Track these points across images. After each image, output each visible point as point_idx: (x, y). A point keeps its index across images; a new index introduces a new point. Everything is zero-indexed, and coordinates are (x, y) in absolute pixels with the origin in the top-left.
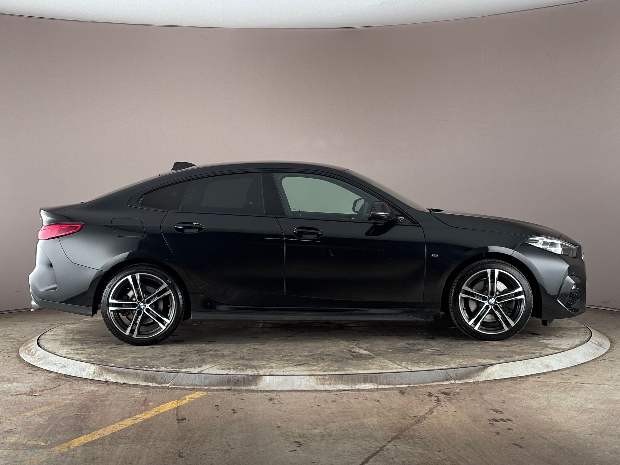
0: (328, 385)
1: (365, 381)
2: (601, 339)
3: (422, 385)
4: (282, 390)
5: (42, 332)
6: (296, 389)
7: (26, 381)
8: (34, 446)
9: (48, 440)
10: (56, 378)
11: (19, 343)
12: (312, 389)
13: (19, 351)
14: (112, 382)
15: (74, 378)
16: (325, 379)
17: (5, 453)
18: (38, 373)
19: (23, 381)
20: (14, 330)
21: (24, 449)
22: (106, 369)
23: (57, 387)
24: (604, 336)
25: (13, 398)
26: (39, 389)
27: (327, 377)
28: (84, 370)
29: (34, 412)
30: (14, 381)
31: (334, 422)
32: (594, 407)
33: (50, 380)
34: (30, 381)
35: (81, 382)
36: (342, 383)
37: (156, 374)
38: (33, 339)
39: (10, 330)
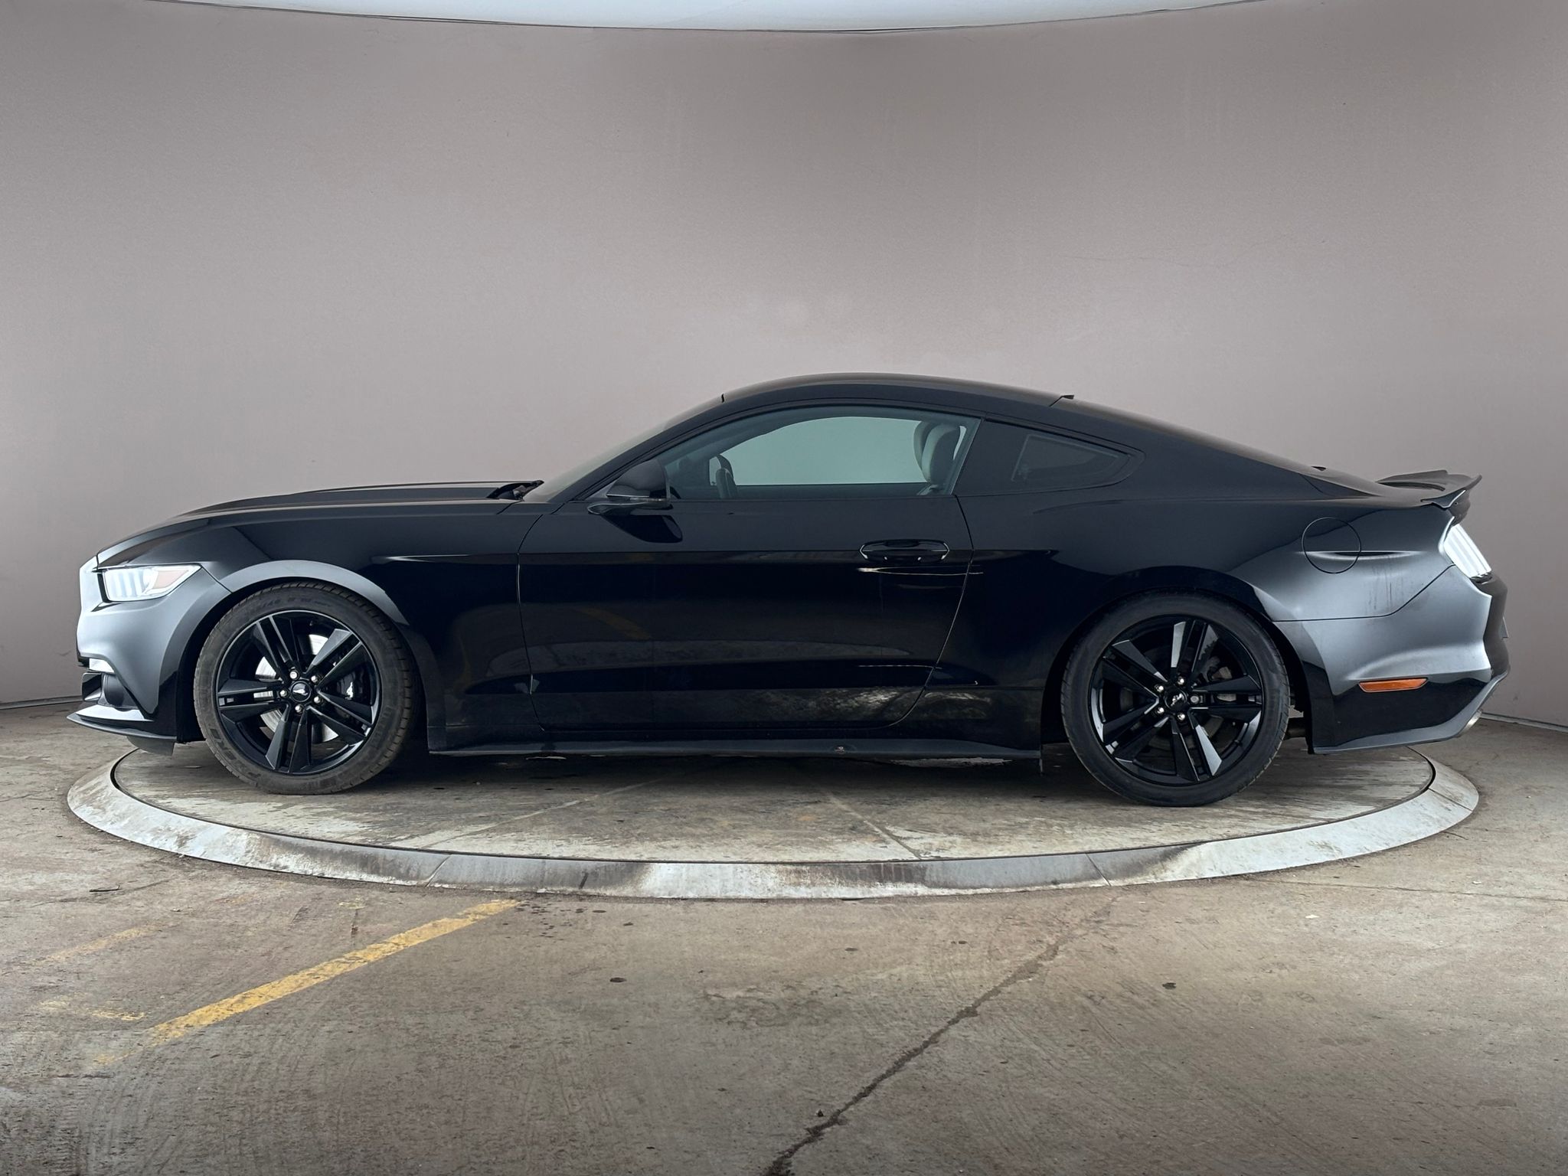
0: (808, 886)
2: (1456, 785)
3: (1028, 889)
4: (697, 896)
5: (121, 753)
6: (731, 894)
7: (85, 869)
8: (107, 1024)
9: (139, 1011)
10: (156, 862)
11: (69, 776)
12: (770, 895)
13: (65, 795)
14: (292, 873)
15: (202, 862)
16: (798, 872)
18: (115, 850)
19: (78, 868)
20: (55, 745)
21: (83, 1031)
22: (277, 842)
23: (160, 884)
24: (1463, 780)
27: (804, 868)
28: (224, 843)
29: (104, 942)
30: (56, 870)
32: (1438, 947)
33: (142, 865)
34: (94, 868)
35: (217, 872)
36: (840, 882)
37: (396, 857)
38: (102, 768)
39: (45, 745)
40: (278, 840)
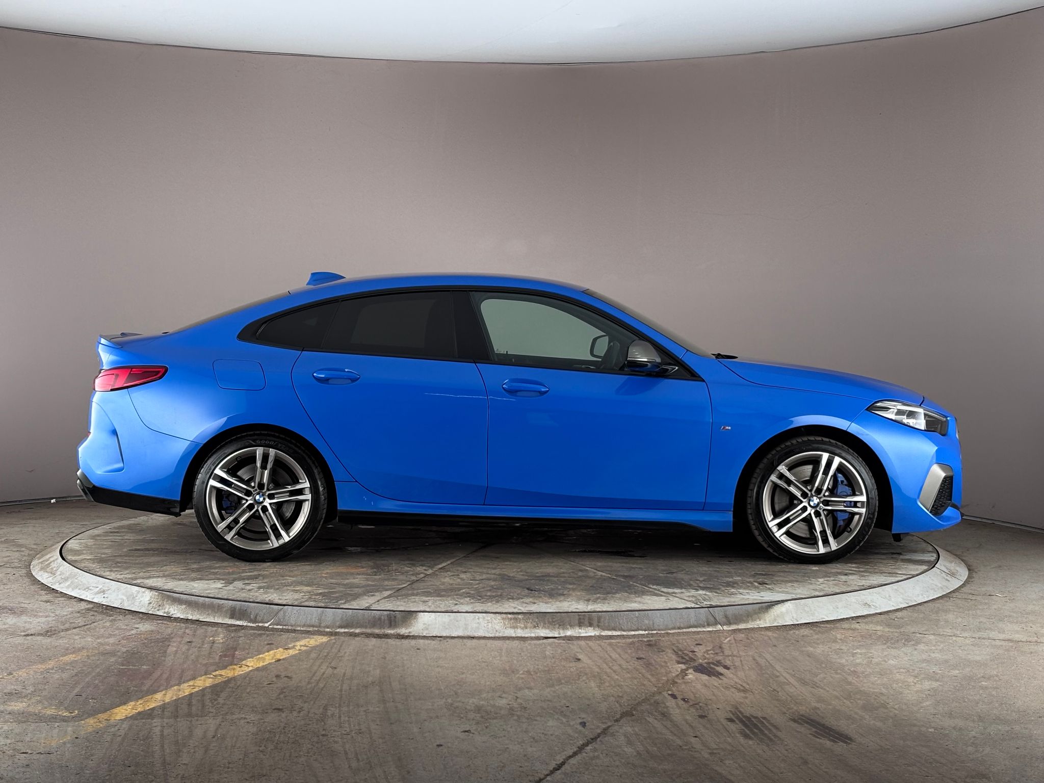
0: (522, 629)
1: (580, 624)
2: (953, 564)
3: (670, 632)
4: (448, 635)
5: (68, 536)
6: (470, 633)
7: (41, 614)
8: (53, 717)
9: (75, 710)
10: (88, 609)
11: (31, 552)
12: (497, 635)
13: (30, 565)
14: (179, 618)
15: (118, 610)
16: (516, 619)
17: (6, 727)
18: (62, 602)
19: (36, 614)
20: (23, 532)
21: (36, 722)
23: (90, 624)
24: (958, 561)
25: (19, 640)
26: (62, 627)
27: (519, 616)
28: (133, 598)
29: (51, 664)
30: (22, 615)
31: (530, 688)
33: (79, 612)
34: (47, 614)
35: (129, 617)
36: (543, 626)
37: (248, 607)
38: (54, 547)
39: (18, 532)
40: (169, 597)
